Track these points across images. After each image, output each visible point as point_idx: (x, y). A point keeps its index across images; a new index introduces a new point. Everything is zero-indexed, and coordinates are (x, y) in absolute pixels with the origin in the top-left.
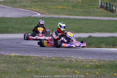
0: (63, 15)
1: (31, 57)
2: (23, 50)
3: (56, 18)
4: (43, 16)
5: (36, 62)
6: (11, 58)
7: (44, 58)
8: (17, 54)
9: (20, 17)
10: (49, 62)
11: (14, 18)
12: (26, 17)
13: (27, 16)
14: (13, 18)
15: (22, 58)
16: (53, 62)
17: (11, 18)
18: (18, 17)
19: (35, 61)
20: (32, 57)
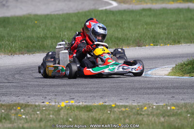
0: (173, 1)
1: (111, 107)
2: (88, 89)
3: (157, 10)
4: (124, 6)
5: (127, 121)
6: (60, 115)
7: (146, 108)
8: (72, 102)
9: (71, 11)
10: (162, 119)
11: (57, 14)
12: (85, 12)
13: (87, 10)
14: (54, 15)
15: (89, 111)
16: (172, 119)
17: (48, 15)
18: (65, 12)
19: (125, 119)
20: (115, 107)
